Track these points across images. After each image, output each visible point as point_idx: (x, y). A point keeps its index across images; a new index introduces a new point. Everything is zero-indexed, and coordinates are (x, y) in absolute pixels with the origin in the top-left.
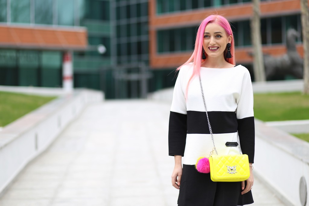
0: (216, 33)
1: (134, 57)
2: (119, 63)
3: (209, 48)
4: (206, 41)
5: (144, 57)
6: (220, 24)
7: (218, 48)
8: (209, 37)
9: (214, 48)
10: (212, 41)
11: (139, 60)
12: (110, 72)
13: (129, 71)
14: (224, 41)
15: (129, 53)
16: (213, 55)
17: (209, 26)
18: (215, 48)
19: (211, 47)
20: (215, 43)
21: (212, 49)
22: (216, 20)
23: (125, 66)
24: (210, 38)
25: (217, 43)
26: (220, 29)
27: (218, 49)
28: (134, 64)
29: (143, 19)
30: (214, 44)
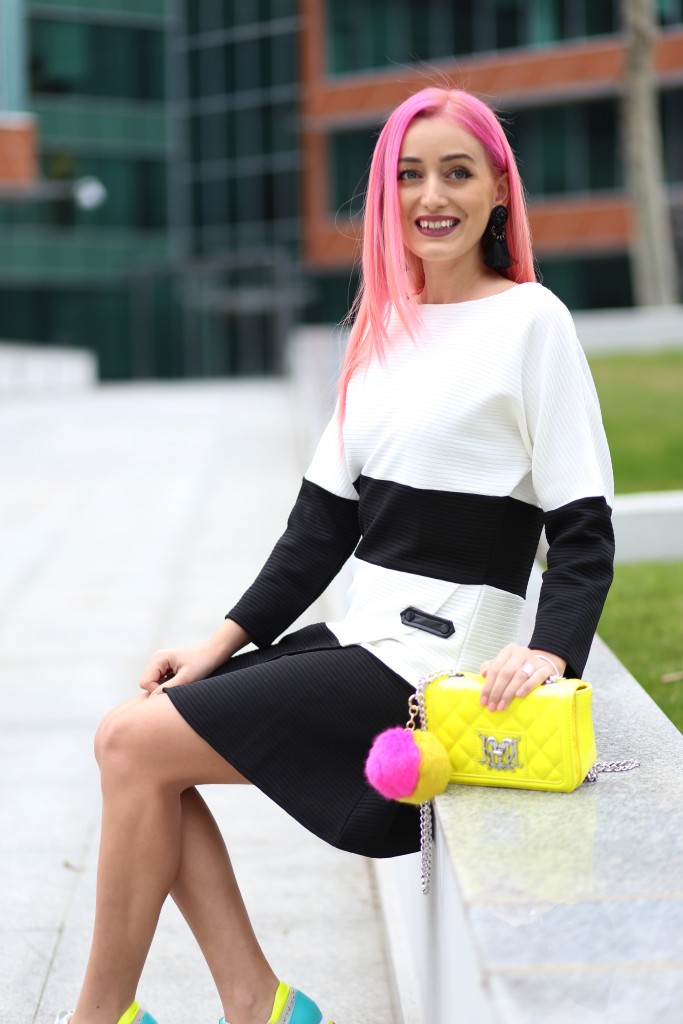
0: (449, 158)
1: (250, 230)
2: (199, 250)
3: (418, 223)
4: (410, 194)
5: (283, 228)
6: (467, 125)
7: (456, 222)
8: (420, 177)
9: (438, 225)
10: (430, 191)
11: (269, 240)
12: (166, 284)
13: (235, 279)
14: (479, 193)
15: (233, 217)
16: (435, 253)
17: (422, 129)
18: (444, 224)
19: (428, 219)
20: (443, 201)
21: (432, 225)
22: (449, 108)
23: (220, 261)
24: (422, 183)
25: (452, 203)
26: (466, 144)
27: (458, 229)
28: (249, 255)
29: (280, 93)
30: (441, 207)
